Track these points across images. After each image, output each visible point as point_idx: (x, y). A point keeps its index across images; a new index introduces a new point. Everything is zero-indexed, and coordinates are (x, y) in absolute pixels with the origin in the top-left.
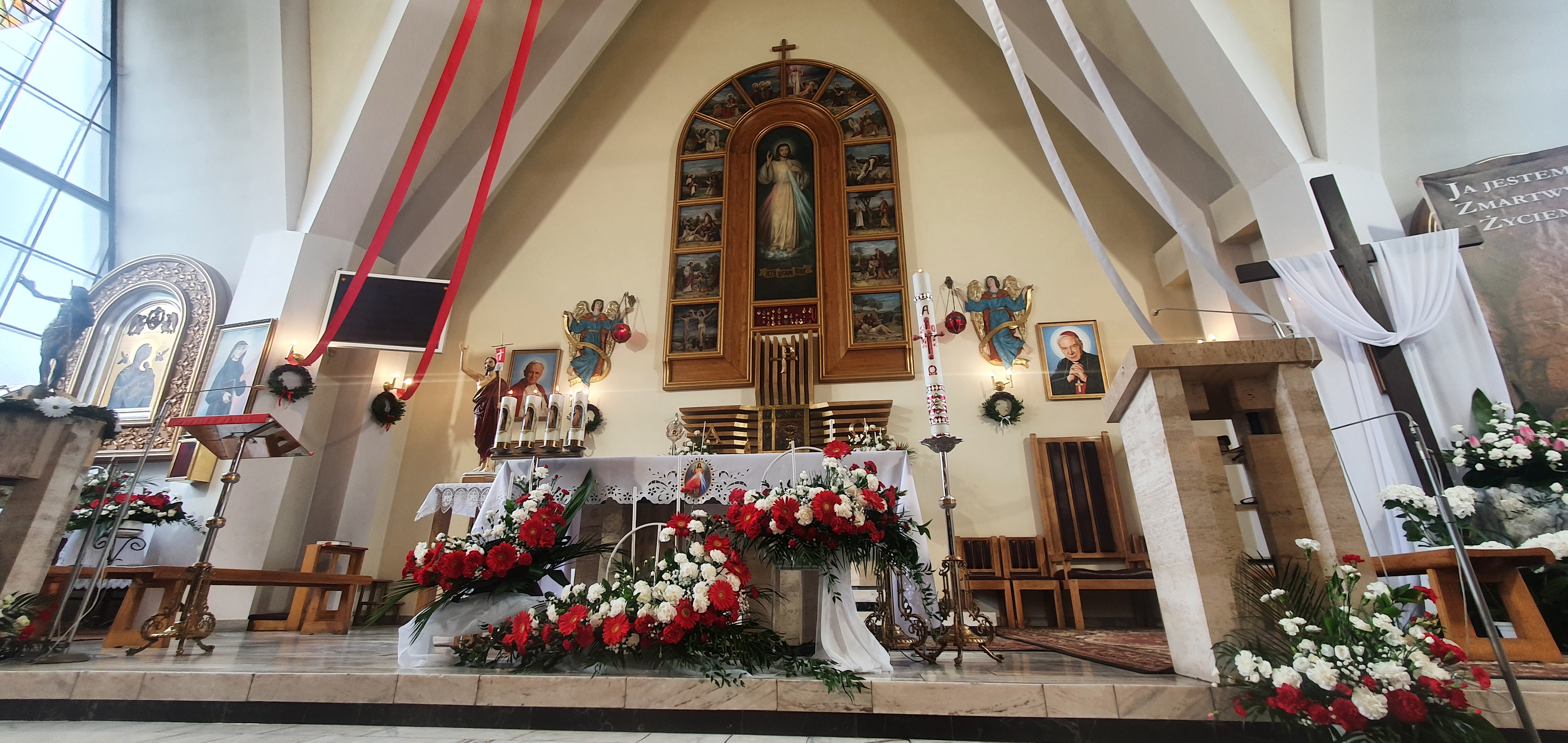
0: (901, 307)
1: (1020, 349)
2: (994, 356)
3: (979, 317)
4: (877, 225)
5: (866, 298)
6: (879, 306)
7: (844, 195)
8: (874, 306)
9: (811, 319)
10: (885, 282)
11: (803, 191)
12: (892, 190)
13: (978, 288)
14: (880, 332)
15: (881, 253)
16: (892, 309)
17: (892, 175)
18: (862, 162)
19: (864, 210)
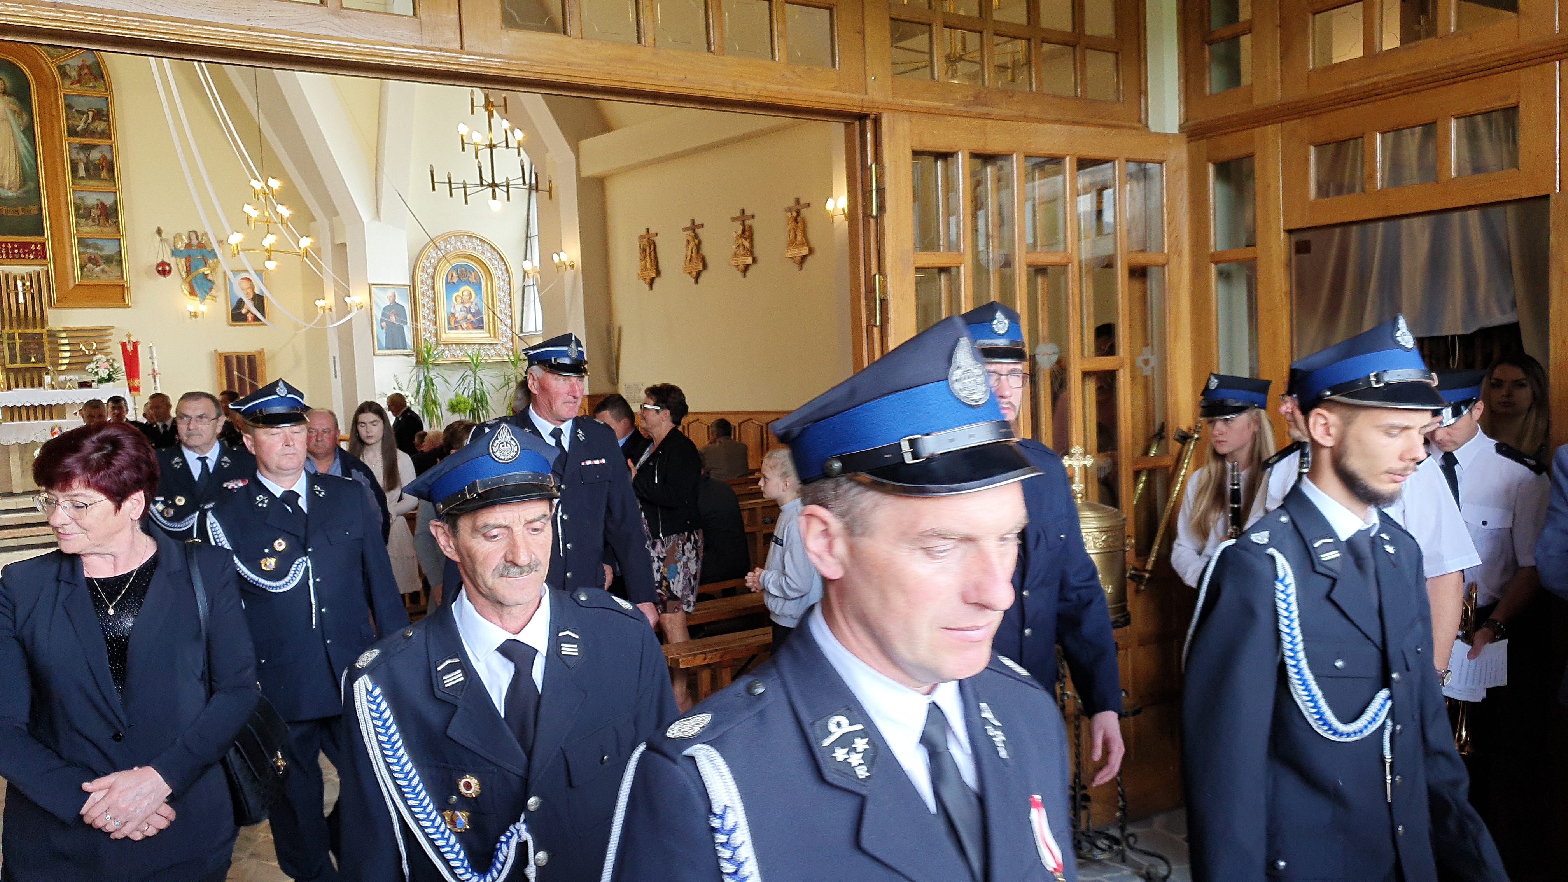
0: (120, 252)
1: (211, 289)
2: (192, 292)
3: (183, 261)
4: (97, 177)
5: (90, 242)
6: (102, 250)
7: (66, 147)
8: (98, 249)
9: (41, 254)
10: (105, 229)
11: (24, 132)
12: (112, 146)
13: (182, 240)
14: (103, 271)
15: (102, 204)
16: (113, 253)
17: (110, 129)
18: (83, 113)
19: (85, 161)
